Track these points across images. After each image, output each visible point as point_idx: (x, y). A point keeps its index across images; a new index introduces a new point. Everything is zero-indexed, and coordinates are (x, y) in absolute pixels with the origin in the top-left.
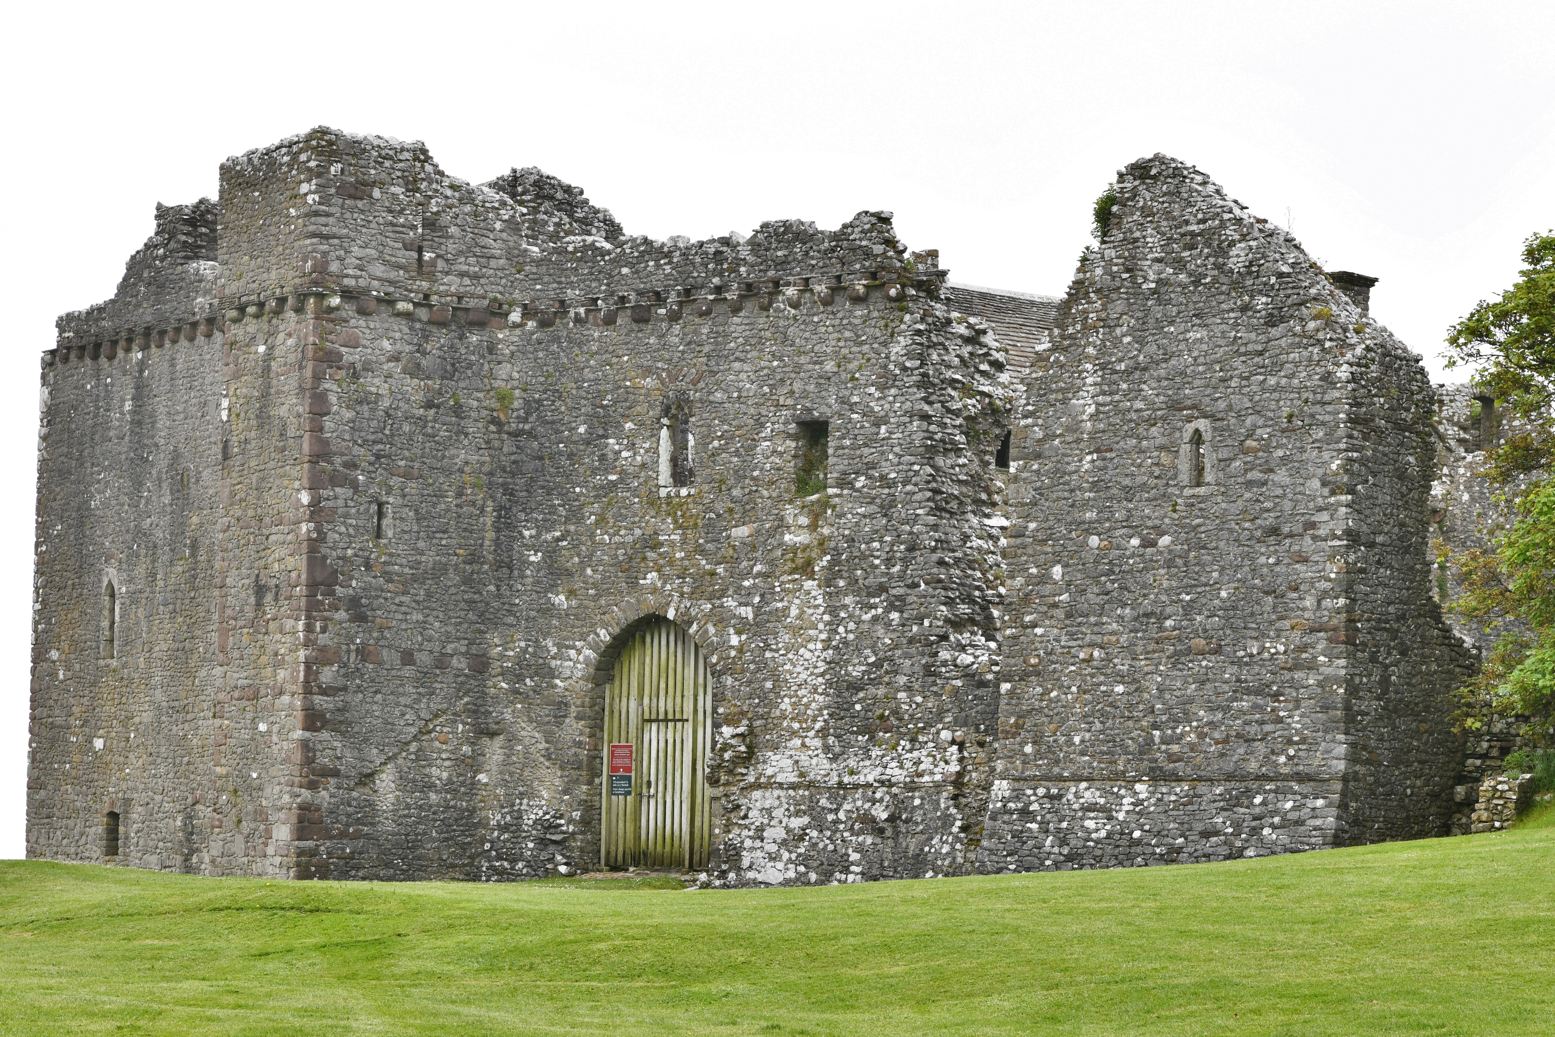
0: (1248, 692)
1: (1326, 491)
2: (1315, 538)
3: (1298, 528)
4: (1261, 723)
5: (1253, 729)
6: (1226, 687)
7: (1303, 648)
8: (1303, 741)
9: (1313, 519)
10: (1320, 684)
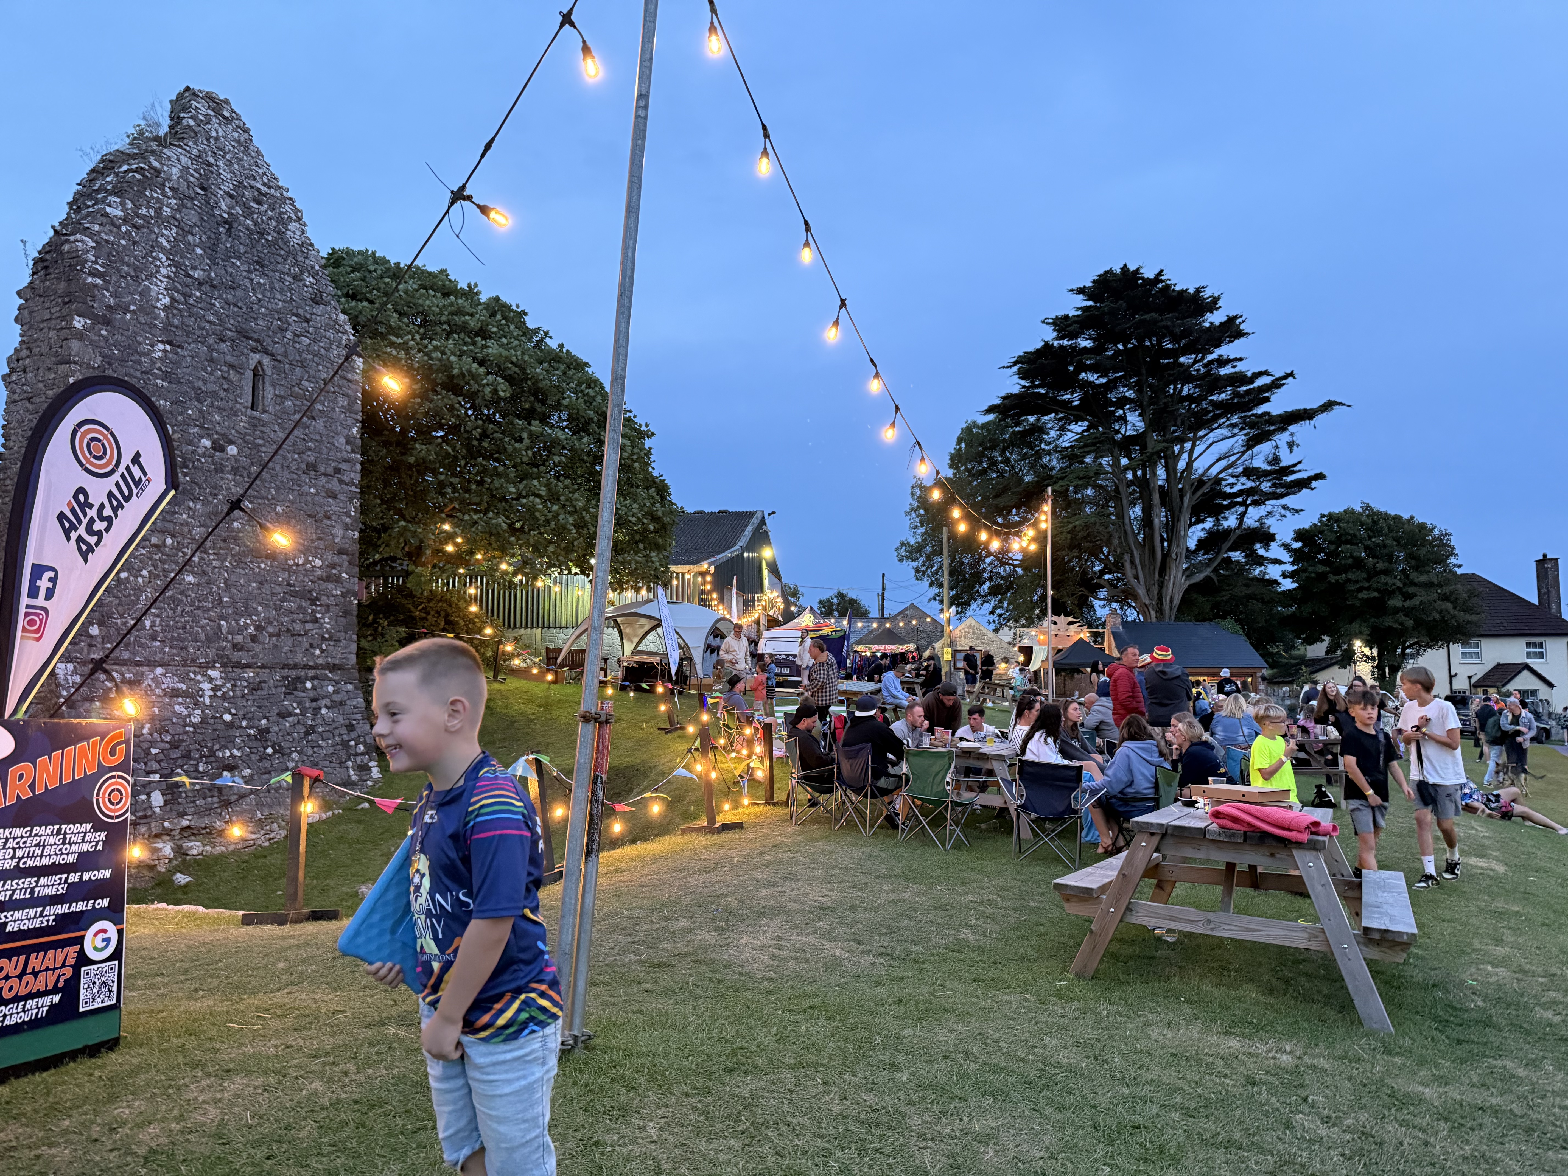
0: (295, 595)
1: (349, 448)
2: (341, 482)
3: (330, 470)
4: (305, 622)
5: (298, 627)
6: (278, 589)
7: (333, 566)
8: (330, 639)
9: (340, 466)
10: (343, 595)
